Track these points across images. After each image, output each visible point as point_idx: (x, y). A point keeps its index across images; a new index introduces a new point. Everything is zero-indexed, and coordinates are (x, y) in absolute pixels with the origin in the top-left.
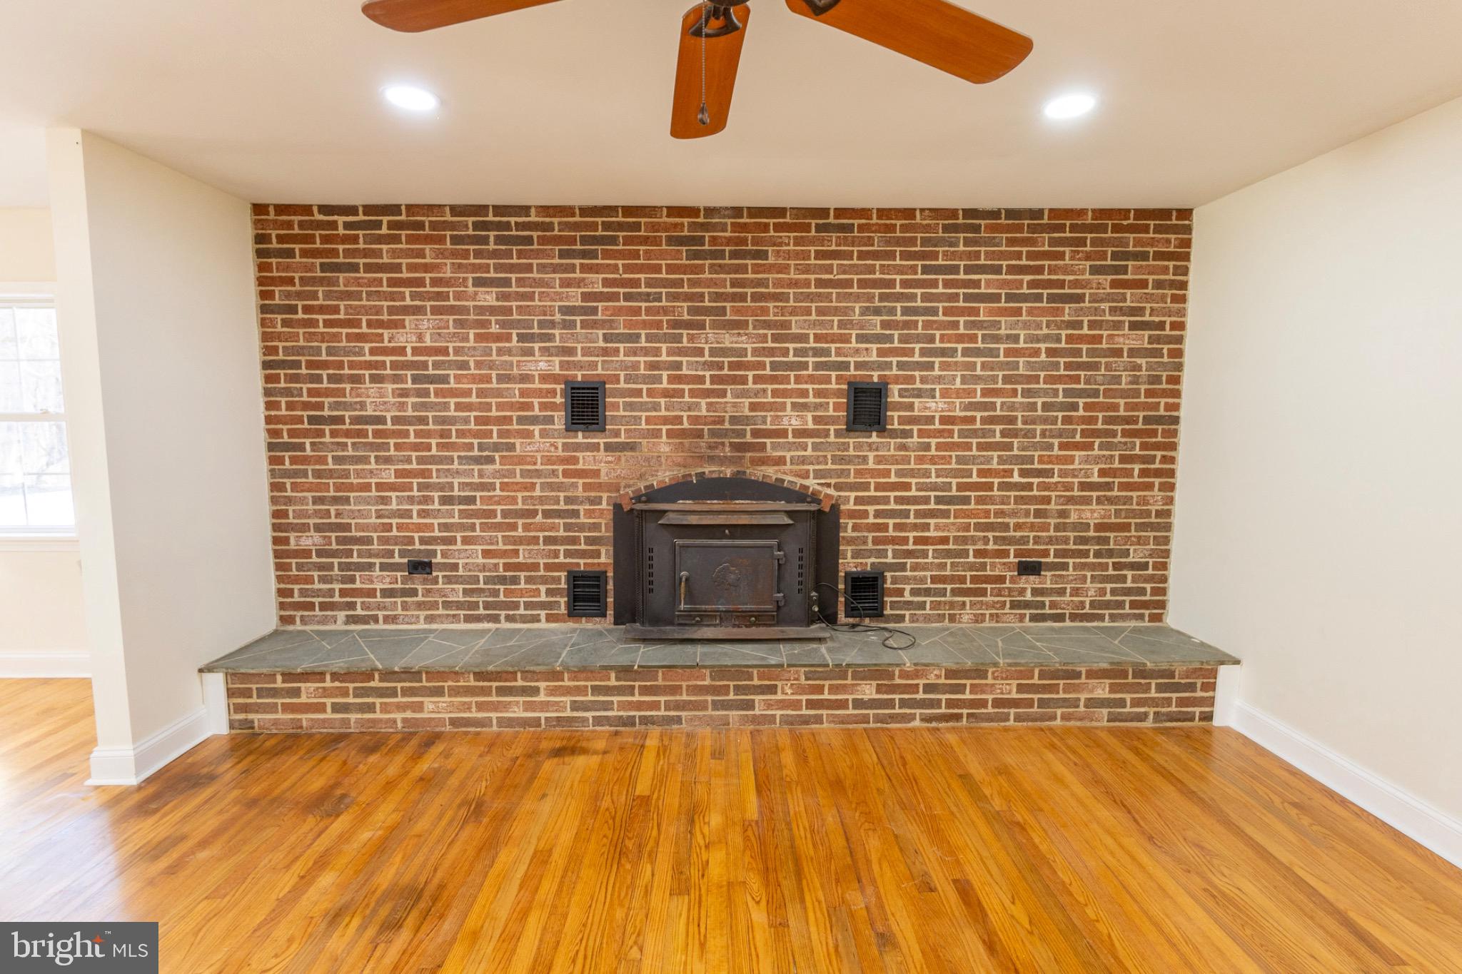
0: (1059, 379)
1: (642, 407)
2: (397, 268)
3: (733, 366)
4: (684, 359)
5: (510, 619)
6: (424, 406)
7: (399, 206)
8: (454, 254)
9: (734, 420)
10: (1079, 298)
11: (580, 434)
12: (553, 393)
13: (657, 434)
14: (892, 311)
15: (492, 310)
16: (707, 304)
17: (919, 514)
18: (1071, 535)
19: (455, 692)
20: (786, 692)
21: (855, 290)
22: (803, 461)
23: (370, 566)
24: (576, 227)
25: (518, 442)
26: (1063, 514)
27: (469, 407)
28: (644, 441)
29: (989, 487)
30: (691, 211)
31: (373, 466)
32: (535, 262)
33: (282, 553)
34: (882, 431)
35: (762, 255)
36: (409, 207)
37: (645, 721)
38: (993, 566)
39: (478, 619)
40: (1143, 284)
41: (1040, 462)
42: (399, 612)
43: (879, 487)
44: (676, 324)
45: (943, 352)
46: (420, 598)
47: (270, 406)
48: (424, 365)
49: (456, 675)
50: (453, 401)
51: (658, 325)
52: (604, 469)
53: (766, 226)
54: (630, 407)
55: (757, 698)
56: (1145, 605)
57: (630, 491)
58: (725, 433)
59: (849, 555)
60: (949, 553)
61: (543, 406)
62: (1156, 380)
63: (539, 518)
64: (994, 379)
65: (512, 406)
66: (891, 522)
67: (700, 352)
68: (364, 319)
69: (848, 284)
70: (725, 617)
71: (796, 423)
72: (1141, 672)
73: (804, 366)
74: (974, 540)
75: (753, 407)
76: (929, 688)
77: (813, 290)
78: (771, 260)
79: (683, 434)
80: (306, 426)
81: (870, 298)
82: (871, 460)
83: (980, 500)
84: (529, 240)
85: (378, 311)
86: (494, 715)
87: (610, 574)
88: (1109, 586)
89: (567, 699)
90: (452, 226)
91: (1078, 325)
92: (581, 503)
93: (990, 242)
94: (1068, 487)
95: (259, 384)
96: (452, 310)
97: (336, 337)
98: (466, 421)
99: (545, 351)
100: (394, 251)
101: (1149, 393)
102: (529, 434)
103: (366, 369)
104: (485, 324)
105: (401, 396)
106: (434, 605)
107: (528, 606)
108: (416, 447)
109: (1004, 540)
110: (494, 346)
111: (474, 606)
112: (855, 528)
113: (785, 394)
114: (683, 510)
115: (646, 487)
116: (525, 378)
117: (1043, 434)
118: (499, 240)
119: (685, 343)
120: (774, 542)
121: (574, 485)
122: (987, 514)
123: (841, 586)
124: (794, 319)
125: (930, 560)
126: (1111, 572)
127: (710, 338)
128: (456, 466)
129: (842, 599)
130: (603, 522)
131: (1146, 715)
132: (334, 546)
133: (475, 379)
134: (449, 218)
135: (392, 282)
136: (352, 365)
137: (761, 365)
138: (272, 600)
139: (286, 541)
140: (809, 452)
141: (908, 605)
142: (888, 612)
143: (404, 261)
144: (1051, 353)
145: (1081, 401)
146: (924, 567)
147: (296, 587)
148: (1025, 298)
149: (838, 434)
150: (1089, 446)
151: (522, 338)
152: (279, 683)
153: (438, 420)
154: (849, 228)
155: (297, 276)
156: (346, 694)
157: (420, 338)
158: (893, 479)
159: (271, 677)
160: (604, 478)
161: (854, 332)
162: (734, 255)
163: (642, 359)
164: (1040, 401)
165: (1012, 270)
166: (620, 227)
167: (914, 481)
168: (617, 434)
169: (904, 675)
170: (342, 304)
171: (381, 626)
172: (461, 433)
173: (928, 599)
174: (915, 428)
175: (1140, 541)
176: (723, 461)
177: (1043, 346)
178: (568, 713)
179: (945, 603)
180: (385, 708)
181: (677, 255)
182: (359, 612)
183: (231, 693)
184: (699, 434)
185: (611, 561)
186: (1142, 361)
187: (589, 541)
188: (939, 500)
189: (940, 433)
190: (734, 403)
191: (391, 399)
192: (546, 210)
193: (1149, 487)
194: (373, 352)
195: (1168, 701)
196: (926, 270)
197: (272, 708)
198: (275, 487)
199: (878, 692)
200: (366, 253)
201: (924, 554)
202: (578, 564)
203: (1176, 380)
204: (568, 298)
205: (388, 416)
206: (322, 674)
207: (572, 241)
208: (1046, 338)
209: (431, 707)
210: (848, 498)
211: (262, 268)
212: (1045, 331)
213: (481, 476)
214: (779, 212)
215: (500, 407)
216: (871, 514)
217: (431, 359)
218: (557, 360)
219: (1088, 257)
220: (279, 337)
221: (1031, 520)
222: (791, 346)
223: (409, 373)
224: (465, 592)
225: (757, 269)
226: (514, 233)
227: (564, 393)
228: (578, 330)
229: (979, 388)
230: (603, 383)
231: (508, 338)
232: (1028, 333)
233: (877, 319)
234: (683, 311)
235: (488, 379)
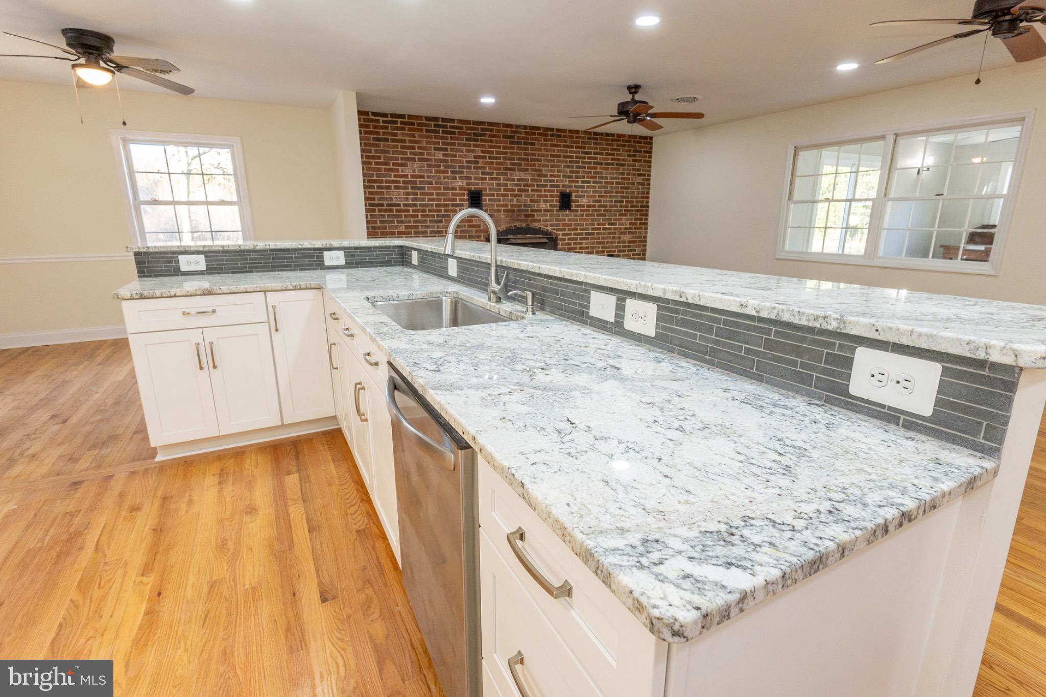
0: (619, 192)
1: (495, 200)
2: (404, 141)
3: (525, 185)
4: (509, 182)
6: (416, 199)
7: (405, 115)
8: (427, 137)
9: (525, 206)
10: (624, 165)
12: (463, 194)
13: (499, 211)
14: (573, 167)
15: (441, 161)
16: (516, 161)
17: (580, 239)
18: (622, 245)
21: (562, 159)
22: (546, 221)
24: (471, 129)
25: (451, 214)
27: (433, 200)
28: (495, 214)
29: (600, 229)
30: (512, 126)
31: (396, 224)
32: (457, 142)
34: (570, 210)
35: (534, 144)
36: (409, 116)
40: (640, 161)
41: (614, 220)
43: (569, 230)
44: (506, 169)
45: (587, 182)
48: (415, 182)
50: (427, 197)
51: (500, 169)
52: (482, 224)
53: (535, 133)
54: (491, 200)
58: (522, 211)
62: (643, 193)
64: (601, 192)
65: (449, 200)
66: (572, 242)
67: (513, 180)
68: (391, 162)
69: (559, 156)
71: (544, 207)
73: (546, 186)
74: (595, 248)
75: (531, 201)
77: (549, 158)
78: (536, 146)
79: (508, 211)
81: (566, 162)
82: (567, 220)
83: (597, 234)
84: (454, 133)
85: (397, 159)
90: (426, 125)
91: (624, 174)
93: (601, 144)
94: (621, 229)
96: (426, 160)
97: (380, 170)
98: (432, 205)
99: (460, 178)
100: (403, 134)
101: (642, 197)
102: (455, 211)
103: (392, 183)
104: (438, 166)
105: (406, 195)
108: (413, 216)
109: (603, 247)
110: (442, 175)
112: (562, 244)
113: (541, 196)
114: (514, 238)
116: (454, 189)
117: (614, 211)
118: (444, 132)
119: (509, 176)
121: (472, 231)
122: (599, 238)
124: (543, 168)
127: (517, 175)
128: (428, 224)
133: (435, 188)
134: (424, 121)
135: (402, 147)
136: (387, 182)
137: (533, 185)
140: (548, 217)
143: (407, 139)
144: (617, 183)
145: (624, 200)
148: (610, 164)
149: (557, 211)
150: (626, 215)
151: (452, 172)
153: (421, 205)
154: (560, 136)
157: (414, 171)
158: (573, 227)
160: (482, 228)
161: (562, 174)
162: (525, 143)
163: (495, 182)
164: (613, 200)
165: (606, 154)
166: (487, 130)
167: (579, 227)
170: (382, 155)
172: (430, 211)
174: (579, 209)
175: (639, 246)
176: (522, 221)
177: (614, 181)
181: (506, 142)
184: (513, 211)
186: (640, 187)
188: (586, 234)
189: (586, 211)
190: (525, 199)
191: (403, 196)
192: (460, 121)
193: (641, 228)
194: (395, 176)
196: (582, 153)
200: (392, 134)
203: (648, 193)
204: (469, 157)
205: (402, 203)
207: (470, 134)
208: (615, 178)
210: (560, 234)
212: (615, 176)
213: (438, 228)
214: (538, 128)
215: (445, 200)
216: (567, 239)
217: (418, 180)
218: (465, 181)
219: (627, 151)
221: (611, 240)
222: (543, 178)
223: (410, 185)
225: (532, 149)
226: (449, 130)
227: (468, 195)
228: (472, 170)
229: (597, 194)
230: (482, 191)
231: (447, 172)
232: (610, 174)
233: (568, 170)
234: (508, 164)
235: (440, 188)
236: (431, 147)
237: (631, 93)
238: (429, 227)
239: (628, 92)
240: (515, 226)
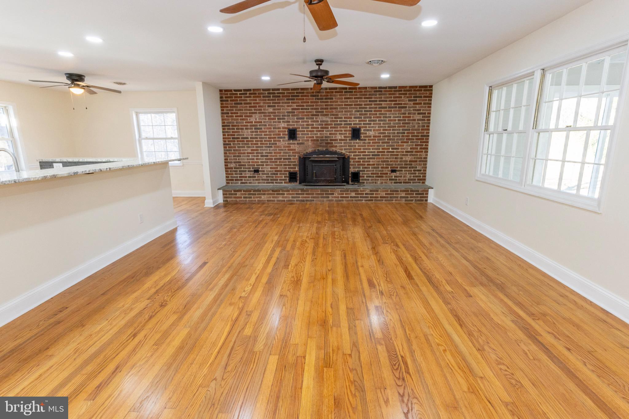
0: (401, 127)
1: (305, 134)
2: (251, 103)
3: (325, 125)
4: (314, 123)
5: (276, 183)
6: (257, 135)
7: (251, 89)
8: (263, 100)
9: (326, 137)
10: (406, 107)
11: (291, 141)
12: (285, 131)
13: (308, 140)
14: (362, 111)
15: (272, 113)
16: (319, 110)
17: (368, 158)
18: (403, 163)
19: (268, 194)
20: (336, 195)
21: (353, 106)
22: (341, 146)
23: (246, 171)
24: (290, 93)
25: (278, 143)
26: (402, 158)
27: (267, 135)
28: (306, 142)
29: (384, 152)
31: (246, 148)
32: (281, 101)
33: (227, 168)
34: (359, 139)
35: (332, 99)
36: (253, 90)
37: (307, 201)
38: (385, 170)
39: (269, 183)
40: (421, 104)
41: (396, 146)
42: (252, 181)
43: (359, 152)
44: (312, 115)
45: (374, 121)
46: (256, 178)
47: (224, 135)
48: (257, 125)
49: (268, 191)
50: (263, 133)
51: (309, 115)
52: (297, 149)
53: (333, 92)
54: (302, 134)
55: (330, 196)
56: (421, 180)
57: (302, 153)
58: (323, 140)
59: (352, 168)
60: (375, 168)
61: (283, 134)
62: (424, 126)
63: (282, 160)
64: (385, 127)
65: (276, 135)
66: (361, 160)
67: (318, 121)
68: (244, 115)
69: (352, 105)
70: (324, 181)
71: (340, 138)
72: (411, 191)
73: (342, 124)
74: (381, 164)
75: (330, 134)
76: (366, 194)
77: (343, 106)
79: (314, 140)
80: (231, 140)
81: (357, 108)
82: (357, 146)
83: (382, 155)
84: (279, 96)
85: (247, 113)
86: (276, 199)
87: (298, 173)
88: (412, 175)
89: (291, 196)
90: (263, 94)
91: (405, 114)
92: (292, 156)
93: (385, 94)
94: (403, 152)
95: (221, 130)
96: (263, 113)
97: (238, 119)
98: (266, 138)
99: (283, 122)
100: (250, 99)
101: (422, 130)
102: (280, 141)
103: (244, 126)
104: (270, 116)
105: (252, 132)
106: (260, 180)
107: (280, 180)
108: (255, 144)
109: (388, 165)
110: (272, 121)
111: (268, 180)
112: (353, 162)
113: (337, 131)
114: (314, 157)
115: (306, 153)
116: (279, 128)
117: (397, 139)
118: (273, 96)
119: (315, 119)
120: (334, 164)
121: (290, 152)
122: (384, 158)
123: (350, 175)
124: (339, 113)
125: (370, 169)
126: (413, 172)
127: (320, 118)
128: (264, 148)
129: (350, 178)
130: (297, 161)
131: (413, 200)
132: (238, 167)
133: (268, 128)
134: (262, 92)
135: (250, 107)
136: (241, 126)
137: (332, 124)
138: (225, 179)
139: (227, 165)
140: (343, 144)
141: (365, 180)
142: (361, 181)
143: (252, 102)
144: (399, 120)
145: (406, 132)
146: (369, 171)
147: (230, 176)
149: (349, 140)
150: (408, 142)
151: (278, 119)
152: (233, 192)
153: (260, 138)
154: (352, 92)
155: (229, 106)
156: (246, 195)
157: (256, 119)
158: (362, 150)
159: (231, 191)
160: (297, 151)
161: (353, 116)
162: (326, 99)
163: (305, 123)
164: (396, 132)
165: (390, 101)
166: (300, 93)
167: (367, 151)
168: (299, 140)
169: (361, 191)
170: (239, 112)
171: (248, 184)
172: (265, 141)
173: (370, 178)
174: (367, 138)
175: (420, 165)
176: (323, 146)
177: (397, 119)
178: (291, 199)
179: (374, 179)
180: (254, 198)
181: (313, 99)
182: (243, 181)
183: (223, 194)
184: (318, 140)
185: (298, 170)
186: (420, 122)
187: (293, 165)
188: (373, 155)
189: (373, 140)
190: (326, 133)
191: (250, 133)
192: (283, 89)
193: (422, 152)
194: (246, 122)
195: (418, 197)
196: (370, 101)
197: (231, 197)
198: (225, 153)
199: (355, 195)
200: (244, 100)
201: (369, 168)
202: (291, 170)
203: (428, 126)
204: (288, 109)
205: (249, 137)
206: (241, 190)
207: (289, 96)
208: (398, 117)
209: (263, 197)
210: (352, 155)
211: (222, 104)
212: (397, 115)
213: (269, 151)
214: (336, 88)
215: (274, 135)
216: (357, 158)
217: (258, 124)
218: (286, 124)
219: (408, 97)
220: (225, 119)
221: (394, 160)
222: (339, 120)
223: (254, 127)
224: (266, 177)
225: (331, 102)
226: (276, 95)
227: (288, 131)
228: (291, 117)
229: (382, 129)
230: (296, 129)
231: (275, 119)
232: (394, 115)
233: (358, 113)
234: (314, 112)
235: (271, 128)
237: (317, 65)
238: (264, 150)
239: (315, 64)
240: (318, 150)
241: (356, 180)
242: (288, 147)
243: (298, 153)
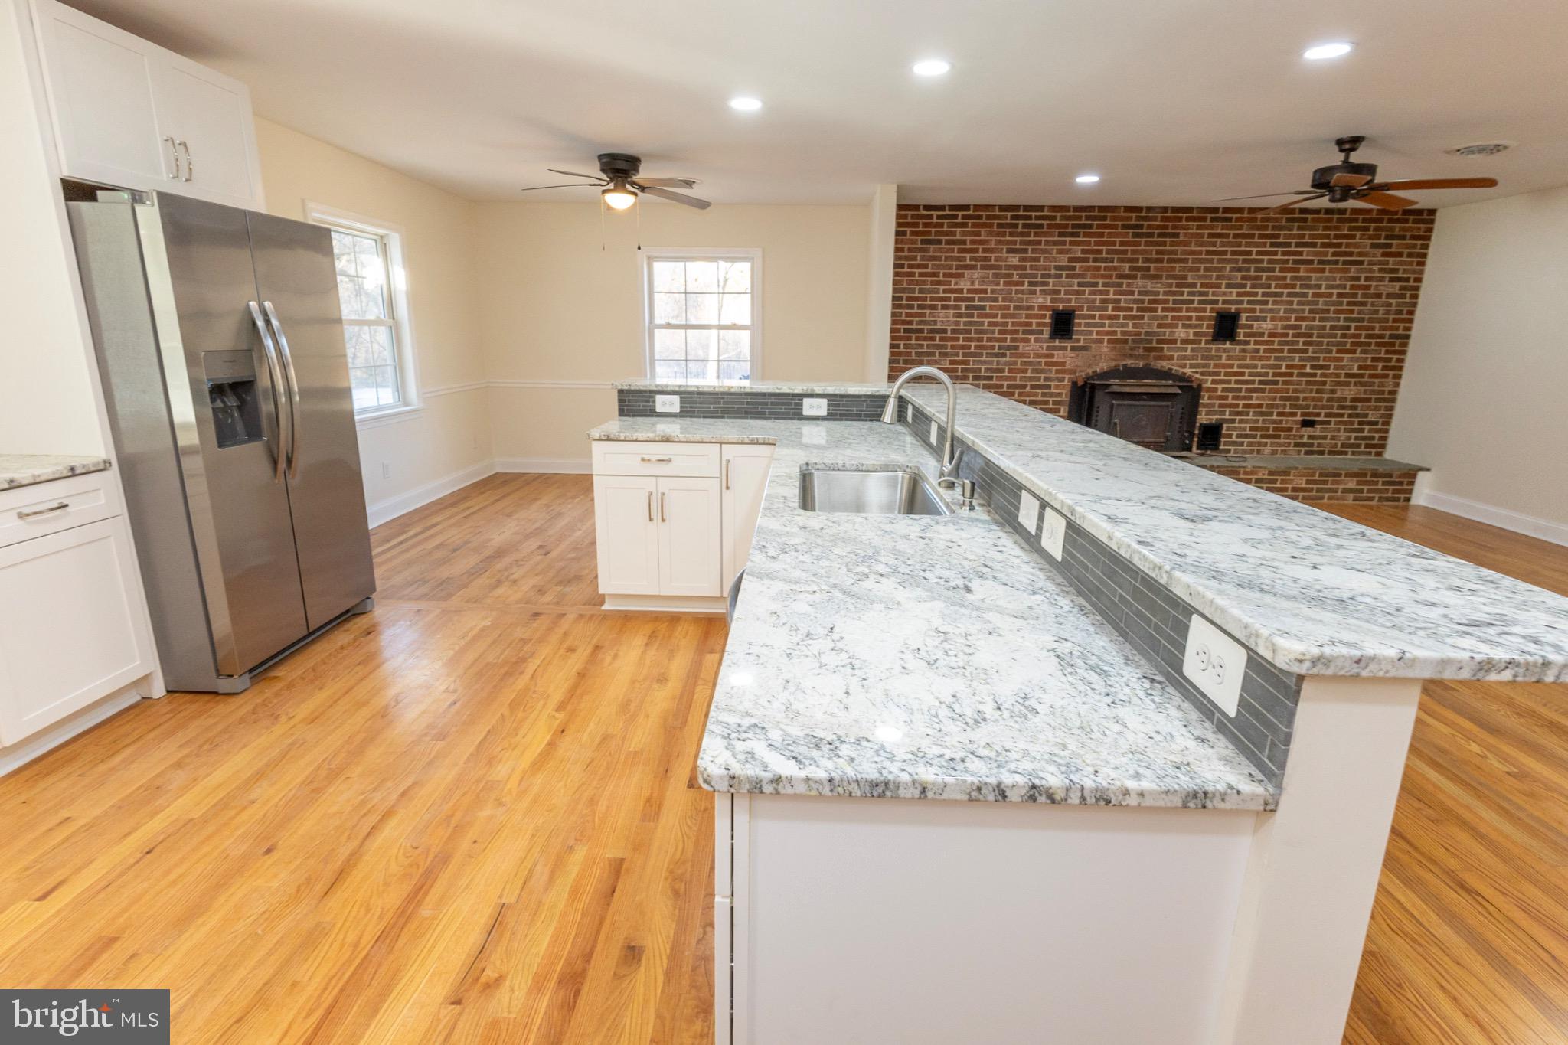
0: (1342, 311)
1: (1095, 325)
2: (964, 242)
3: (1151, 302)
4: (1123, 297)
6: (971, 323)
7: (969, 206)
8: (998, 234)
9: (1147, 333)
10: (1361, 263)
11: (1057, 341)
12: (1044, 316)
13: (1101, 341)
14: (1248, 270)
15: (1016, 267)
16: (1140, 264)
17: (1248, 390)
18: (1336, 404)
21: (1229, 257)
22: (1184, 358)
24: (1069, 218)
25: (1021, 345)
26: (1333, 392)
27: (995, 324)
28: (1093, 345)
29: (1291, 375)
30: (1138, 209)
31: (937, 358)
32: (1043, 239)
34: (1233, 341)
35: (1177, 235)
36: (975, 206)
38: (1287, 421)
40: (1400, 254)
41: (1324, 360)
43: (1226, 374)
44: (1121, 276)
45: (1276, 295)
48: (973, 299)
50: (986, 320)
51: (1110, 277)
52: (1068, 361)
53: (1181, 218)
54: (1088, 325)
56: (1374, 446)
57: (1083, 374)
58: (1141, 341)
59: (1204, 413)
60: (1262, 414)
61: (1038, 324)
62: (1400, 312)
63: (1028, 389)
64: (1303, 311)
65: (1020, 324)
66: (1230, 395)
67: (1132, 293)
68: (942, 272)
69: (1225, 253)
71: (1183, 336)
72: (1375, 475)
74: (1277, 406)
75: (1160, 326)
77: (1204, 256)
78: (1181, 238)
79: (1117, 341)
80: (902, 334)
81: (1236, 262)
82: (1224, 358)
83: (1285, 383)
84: (1041, 226)
85: (950, 267)
88: (1354, 435)
90: (999, 218)
91: (1358, 279)
92: (1053, 381)
93: (1313, 228)
94: (1338, 376)
96: (992, 267)
97: (925, 283)
98: (993, 332)
99: (1043, 292)
100: (963, 232)
101: (1394, 320)
102: (1028, 340)
103: (940, 301)
104: (1010, 275)
105: (958, 317)
108: (963, 347)
109: (1296, 407)
110: (1014, 288)
112: (1210, 398)
113: (1179, 318)
114: (1118, 384)
115: (1093, 372)
116: (1030, 308)
117: (1328, 344)
118: (1025, 226)
119: (1125, 287)
120: (1169, 403)
121: (1050, 371)
122: (1287, 391)
123: (1197, 432)
124: (1190, 274)
125: (1250, 417)
126: (1356, 426)
127: (1139, 285)
128: (984, 358)
129: (1196, 439)
130: (1064, 392)
131: (1374, 498)
133: (1001, 308)
134: (997, 213)
135: (961, 251)
136: (932, 299)
137: (1167, 301)
140: (1189, 353)
141: (1234, 443)
142: (1222, 447)
143: (968, 238)
144: (1339, 295)
145: (1353, 325)
146: (1246, 422)
148: (1329, 262)
149: (1207, 342)
150: (1354, 352)
151: (1030, 284)
153: (977, 332)
154: (1230, 220)
155: (906, 246)
157: (973, 283)
158: (1235, 369)
160: (1068, 366)
161: (1224, 282)
162: (1160, 235)
163: (1098, 297)
164: (1328, 324)
165: (1324, 245)
166: (1095, 218)
167: (1247, 371)
168: (1078, 340)
170: (930, 263)
172: (989, 340)
173: (1246, 440)
174: (1252, 339)
175: (1377, 408)
176: (1138, 357)
177: (1335, 291)
179: (1255, 443)
181: (1126, 235)
184: (1126, 341)
186: (1393, 301)
187: (1055, 403)
188: (1261, 382)
189: (1266, 343)
190: (1148, 323)
191: (952, 319)
192: (1053, 208)
193: (1386, 376)
194: (945, 291)
195: (1387, 491)
196: (1272, 245)
200: (947, 234)
201: (1247, 414)
203: (1411, 313)
204: (1060, 261)
205: (949, 328)
207: (1067, 226)
208: (1338, 287)
210: (1207, 380)
212: (1338, 282)
213: (998, 364)
214: (1189, 210)
215: (1013, 324)
216: (1220, 390)
217: (977, 296)
218: (1049, 297)
219: (1370, 238)
221: (1313, 395)
222: (1186, 290)
223: (964, 304)
225: (1172, 244)
226: (1033, 222)
227: (1051, 317)
228: (1064, 279)
229: (1293, 316)
230: (1074, 311)
231: (1022, 284)
232: (1327, 283)
233: (1239, 274)
234: (1126, 268)
235: (1008, 308)
236: (1002, 249)
237: (1341, 151)
238: (985, 362)
239: (1336, 148)
240: (1125, 365)
241: (1209, 445)
242: (1047, 356)
243: (1072, 372)
